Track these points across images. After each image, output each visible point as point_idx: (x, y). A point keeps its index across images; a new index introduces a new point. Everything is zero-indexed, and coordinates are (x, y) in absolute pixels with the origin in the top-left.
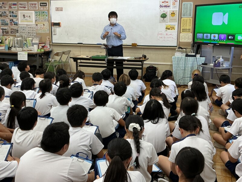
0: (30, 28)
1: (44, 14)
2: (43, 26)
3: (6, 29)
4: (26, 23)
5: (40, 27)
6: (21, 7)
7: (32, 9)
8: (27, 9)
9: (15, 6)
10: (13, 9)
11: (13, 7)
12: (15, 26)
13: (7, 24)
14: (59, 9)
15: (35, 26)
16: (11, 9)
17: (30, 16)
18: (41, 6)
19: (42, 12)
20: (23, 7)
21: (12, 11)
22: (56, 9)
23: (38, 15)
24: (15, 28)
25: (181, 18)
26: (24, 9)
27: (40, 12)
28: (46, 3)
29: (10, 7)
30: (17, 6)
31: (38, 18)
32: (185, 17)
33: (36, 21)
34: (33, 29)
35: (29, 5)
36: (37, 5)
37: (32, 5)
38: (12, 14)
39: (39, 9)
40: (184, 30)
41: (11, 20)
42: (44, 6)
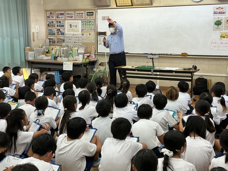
0: (77, 37)
1: (90, 24)
2: (89, 36)
3: (53, 39)
4: (72, 33)
5: (86, 37)
6: (68, 17)
7: (79, 18)
8: (74, 18)
9: (62, 16)
10: (60, 19)
11: (60, 16)
12: (61, 36)
13: (54, 34)
14: (106, 18)
15: (81, 35)
16: (59, 19)
17: (76, 26)
18: (87, 15)
19: (89, 22)
21: (59, 21)
22: (103, 18)
23: (85, 24)
24: (61, 38)
26: (71, 18)
27: (87, 22)
28: (93, 13)
29: (58, 17)
30: (64, 16)
31: (84, 27)
33: (82, 30)
34: (79, 39)
35: (76, 15)
36: (84, 15)
37: (78, 15)
38: (59, 24)
39: (86, 19)
41: (57, 30)
42: (91, 15)
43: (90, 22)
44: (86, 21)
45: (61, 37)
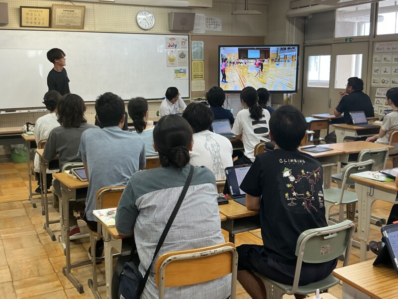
25: (192, 61)
32: (196, 59)
40: (196, 77)
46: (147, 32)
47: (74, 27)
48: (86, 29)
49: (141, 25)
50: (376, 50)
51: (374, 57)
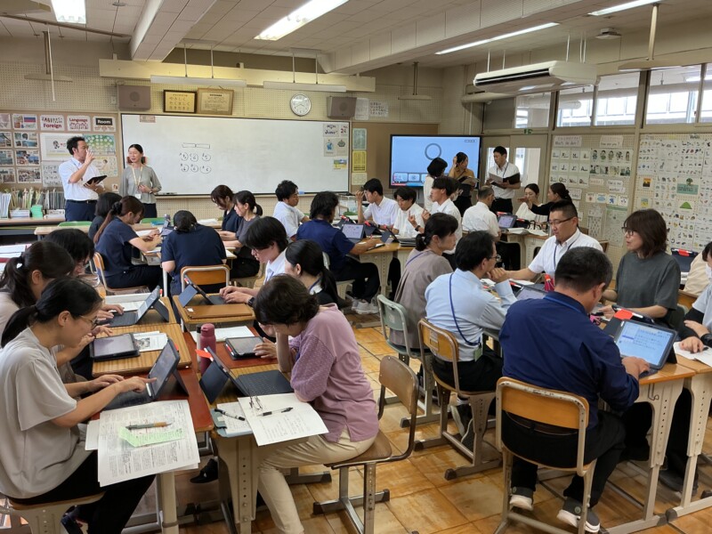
1: (106, 140)
2: (103, 164)
3: (7, 172)
6: (48, 126)
7: (77, 130)
8: (63, 129)
9: (29, 123)
10: (24, 129)
11: (25, 124)
12: (30, 164)
13: (10, 162)
16: (21, 129)
19: (101, 137)
20: (53, 126)
21: (22, 133)
24: (30, 169)
25: (352, 150)
26: (55, 129)
27: (97, 137)
28: (111, 120)
29: (18, 125)
30: (36, 123)
32: (357, 149)
35: (69, 123)
36: (88, 123)
37: (75, 122)
38: (22, 140)
39: (94, 131)
40: (357, 168)
41: (19, 153)
42: (106, 124)
43: (105, 137)
44: (94, 136)
45: (31, 167)
46: (302, 118)
47: (221, 113)
48: (234, 114)
49: (295, 111)
50: (554, 145)
51: (553, 151)
